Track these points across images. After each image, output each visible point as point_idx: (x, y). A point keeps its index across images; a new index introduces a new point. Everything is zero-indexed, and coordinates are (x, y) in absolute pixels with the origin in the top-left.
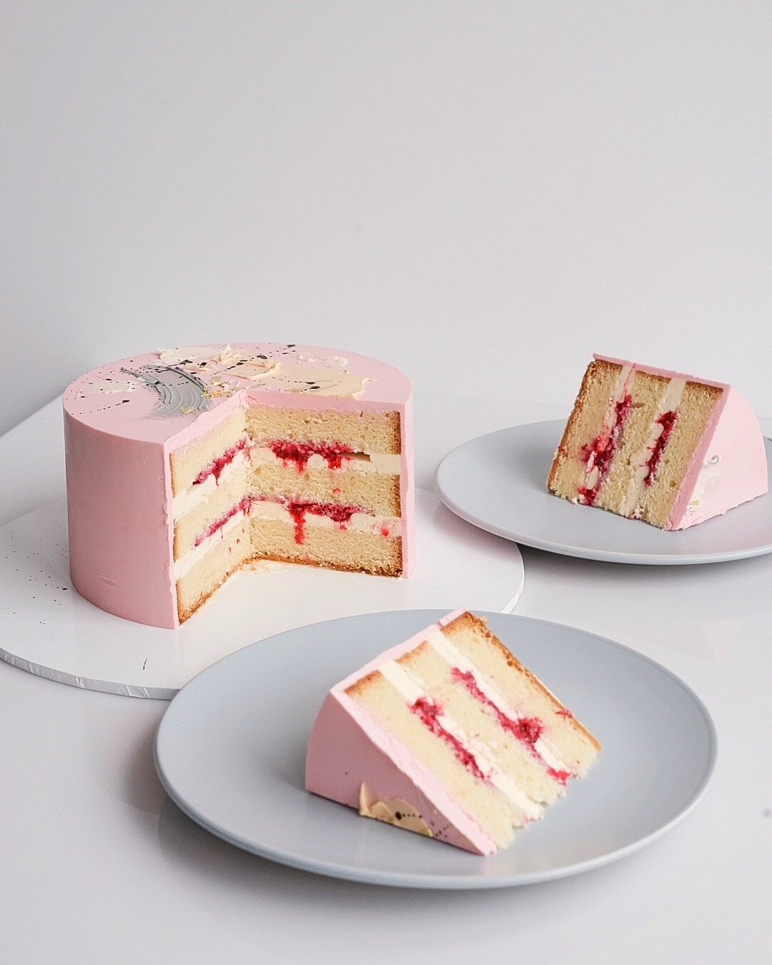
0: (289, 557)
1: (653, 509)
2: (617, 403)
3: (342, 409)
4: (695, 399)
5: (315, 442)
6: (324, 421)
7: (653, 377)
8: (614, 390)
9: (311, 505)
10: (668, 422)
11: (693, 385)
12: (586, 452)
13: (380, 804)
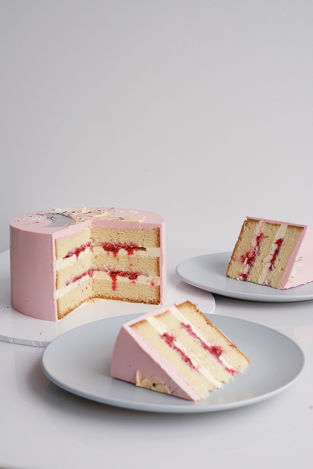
0: (109, 297)
1: (273, 281)
2: (257, 236)
3: (134, 227)
4: (291, 232)
5: (121, 243)
6: (126, 233)
7: (273, 224)
8: (256, 231)
9: (120, 272)
10: (280, 243)
11: (291, 227)
12: (243, 258)
13: (146, 380)
